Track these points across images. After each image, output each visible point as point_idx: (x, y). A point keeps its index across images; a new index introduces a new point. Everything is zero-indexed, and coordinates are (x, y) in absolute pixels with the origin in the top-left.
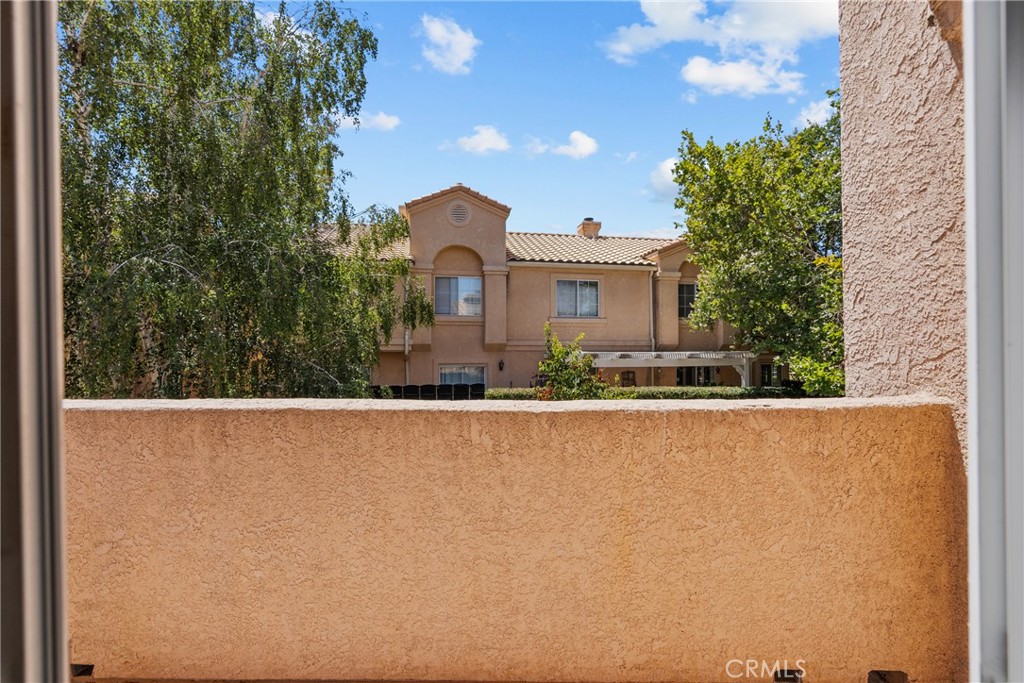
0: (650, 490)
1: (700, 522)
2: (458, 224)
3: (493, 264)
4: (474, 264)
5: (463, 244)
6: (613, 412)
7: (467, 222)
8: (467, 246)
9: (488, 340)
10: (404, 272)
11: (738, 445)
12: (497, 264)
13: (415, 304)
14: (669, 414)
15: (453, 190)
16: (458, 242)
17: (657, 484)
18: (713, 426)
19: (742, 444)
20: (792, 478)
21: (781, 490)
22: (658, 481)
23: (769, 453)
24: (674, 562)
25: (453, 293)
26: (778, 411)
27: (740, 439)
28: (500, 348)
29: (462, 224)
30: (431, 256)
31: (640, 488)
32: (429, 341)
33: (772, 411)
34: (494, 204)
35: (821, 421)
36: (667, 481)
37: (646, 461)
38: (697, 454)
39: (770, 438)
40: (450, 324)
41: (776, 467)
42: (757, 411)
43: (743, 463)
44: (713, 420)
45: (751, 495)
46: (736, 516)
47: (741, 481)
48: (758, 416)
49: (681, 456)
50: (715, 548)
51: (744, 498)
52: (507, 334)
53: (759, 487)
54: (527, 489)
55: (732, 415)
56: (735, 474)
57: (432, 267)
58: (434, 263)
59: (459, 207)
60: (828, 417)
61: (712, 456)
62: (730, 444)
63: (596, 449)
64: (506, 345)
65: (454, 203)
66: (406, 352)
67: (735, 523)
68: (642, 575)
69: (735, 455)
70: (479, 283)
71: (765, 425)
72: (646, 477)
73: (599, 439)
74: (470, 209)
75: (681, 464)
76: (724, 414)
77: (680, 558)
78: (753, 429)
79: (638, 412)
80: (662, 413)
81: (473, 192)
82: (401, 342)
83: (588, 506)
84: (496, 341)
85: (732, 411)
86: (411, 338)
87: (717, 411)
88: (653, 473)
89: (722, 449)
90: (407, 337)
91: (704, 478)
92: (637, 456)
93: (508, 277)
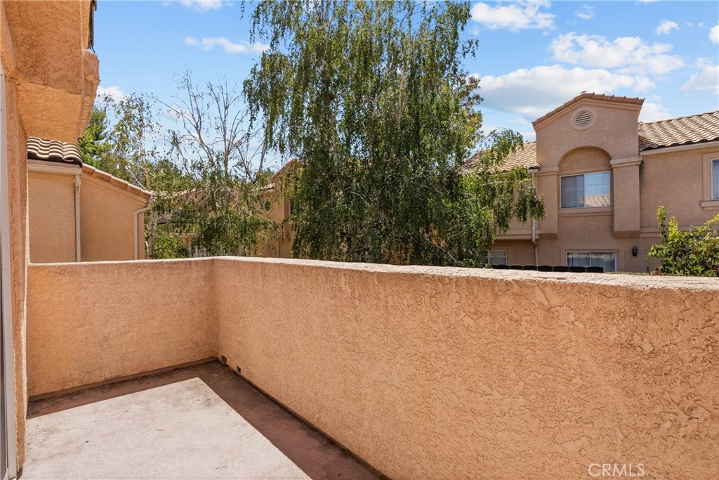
0: (444, 347)
1: (485, 388)
2: (581, 128)
3: (622, 157)
4: (601, 160)
5: (588, 145)
6: (416, 275)
7: (592, 124)
8: (593, 145)
9: (617, 228)
10: (522, 176)
11: (524, 318)
12: (627, 156)
13: (525, 200)
14: (458, 279)
15: (577, 100)
16: (583, 144)
17: (449, 343)
18: (497, 295)
19: (528, 318)
20: (595, 370)
21: (577, 380)
22: (450, 340)
23: (562, 333)
24: (464, 418)
25: (579, 189)
26: (573, 285)
27: (527, 312)
28: (634, 235)
29: (586, 127)
30: (556, 161)
31: (436, 342)
32: (556, 231)
33: (565, 285)
34: (623, 100)
35: (638, 305)
36: (456, 341)
37: (440, 320)
38: (482, 322)
39: (561, 316)
40: (577, 216)
41: (571, 351)
42: (545, 284)
43: (529, 340)
44: (497, 288)
45: (539, 376)
46: (523, 394)
47: (528, 358)
48: (548, 290)
49: (468, 321)
50: (501, 420)
51: (532, 377)
52: (641, 221)
53: (550, 370)
54: (368, 327)
55: (516, 286)
56: (521, 349)
57: (557, 169)
58: (559, 167)
59: (583, 113)
60: (651, 300)
61: (497, 325)
62: (516, 316)
63: (406, 304)
64: (640, 232)
65: (578, 111)
66: (534, 240)
67: (521, 401)
68: (439, 419)
69: (522, 329)
70: (607, 176)
71: (555, 300)
72: (440, 334)
73: (408, 296)
74: (594, 111)
75: (468, 328)
76: (508, 283)
77: (469, 417)
78: (541, 303)
79: (433, 276)
80: (452, 279)
81: (598, 96)
82: (529, 232)
83: (402, 349)
84: (627, 229)
85: (517, 282)
86: (539, 228)
87: (501, 280)
88: (445, 332)
89: (507, 320)
90: (534, 228)
91: (489, 346)
92: (434, 314)
93: (641, 167)
